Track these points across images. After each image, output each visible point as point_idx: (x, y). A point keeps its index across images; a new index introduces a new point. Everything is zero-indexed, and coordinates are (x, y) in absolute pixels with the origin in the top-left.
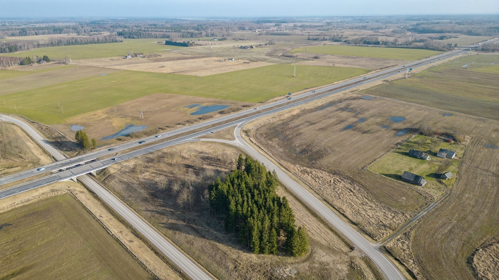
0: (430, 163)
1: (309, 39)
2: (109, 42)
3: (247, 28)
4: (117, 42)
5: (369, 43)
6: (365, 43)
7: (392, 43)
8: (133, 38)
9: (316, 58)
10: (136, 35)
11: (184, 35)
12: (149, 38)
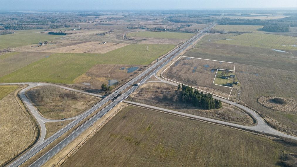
0: (229, 79)
1: (127, 28)
2: (6, 34)
3: (82, 20)
4: (11, 34)
5: (160, 30)
6: (158, 29)
7: (170, 29)
8: (18, 30)
9: (145, 40)
10: (19, 28)
11: (52, 27)
12: (28, 29)
